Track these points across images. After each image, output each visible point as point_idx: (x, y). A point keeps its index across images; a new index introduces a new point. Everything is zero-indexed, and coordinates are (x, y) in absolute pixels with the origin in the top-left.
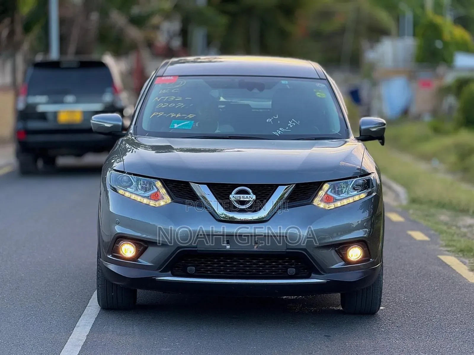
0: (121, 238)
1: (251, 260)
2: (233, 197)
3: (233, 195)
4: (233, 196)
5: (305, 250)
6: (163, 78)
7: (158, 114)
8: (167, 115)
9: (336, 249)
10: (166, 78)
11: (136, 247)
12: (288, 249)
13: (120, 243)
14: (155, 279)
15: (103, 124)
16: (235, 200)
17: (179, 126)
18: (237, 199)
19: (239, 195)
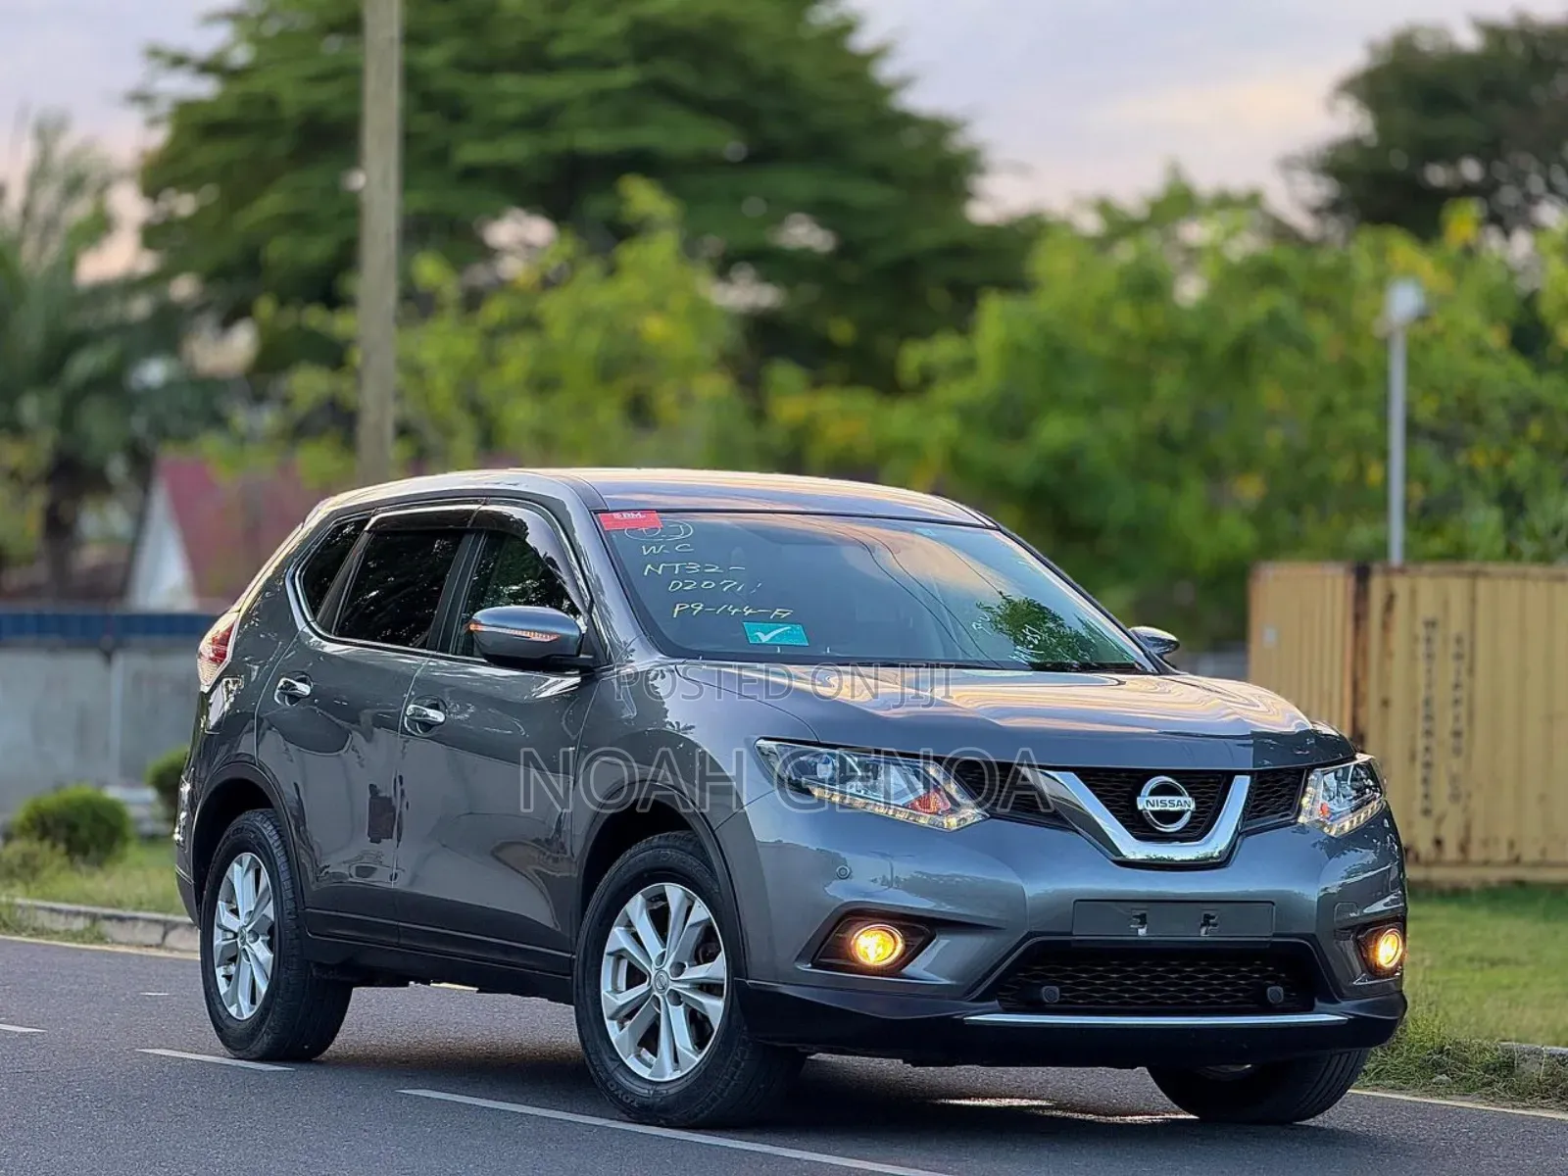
0: (859, 915)
1: (1180, 968)
2: (1146, 803)
3: (1144, 796)
4: (1148, 801)
5: (1311, 938)
6: (617, 515)
7: (688, 606)
8: (716, 611)
9: (1360, 936)
10: (624, 514)
11: (905, 938)
12: (1275, 936)
13: (854, 928)
14: (962, 1021)
15: (520, 633)
16: (1152, 812)
17: (773, 638)
18: (1156, 808)
19: (1160, 798)
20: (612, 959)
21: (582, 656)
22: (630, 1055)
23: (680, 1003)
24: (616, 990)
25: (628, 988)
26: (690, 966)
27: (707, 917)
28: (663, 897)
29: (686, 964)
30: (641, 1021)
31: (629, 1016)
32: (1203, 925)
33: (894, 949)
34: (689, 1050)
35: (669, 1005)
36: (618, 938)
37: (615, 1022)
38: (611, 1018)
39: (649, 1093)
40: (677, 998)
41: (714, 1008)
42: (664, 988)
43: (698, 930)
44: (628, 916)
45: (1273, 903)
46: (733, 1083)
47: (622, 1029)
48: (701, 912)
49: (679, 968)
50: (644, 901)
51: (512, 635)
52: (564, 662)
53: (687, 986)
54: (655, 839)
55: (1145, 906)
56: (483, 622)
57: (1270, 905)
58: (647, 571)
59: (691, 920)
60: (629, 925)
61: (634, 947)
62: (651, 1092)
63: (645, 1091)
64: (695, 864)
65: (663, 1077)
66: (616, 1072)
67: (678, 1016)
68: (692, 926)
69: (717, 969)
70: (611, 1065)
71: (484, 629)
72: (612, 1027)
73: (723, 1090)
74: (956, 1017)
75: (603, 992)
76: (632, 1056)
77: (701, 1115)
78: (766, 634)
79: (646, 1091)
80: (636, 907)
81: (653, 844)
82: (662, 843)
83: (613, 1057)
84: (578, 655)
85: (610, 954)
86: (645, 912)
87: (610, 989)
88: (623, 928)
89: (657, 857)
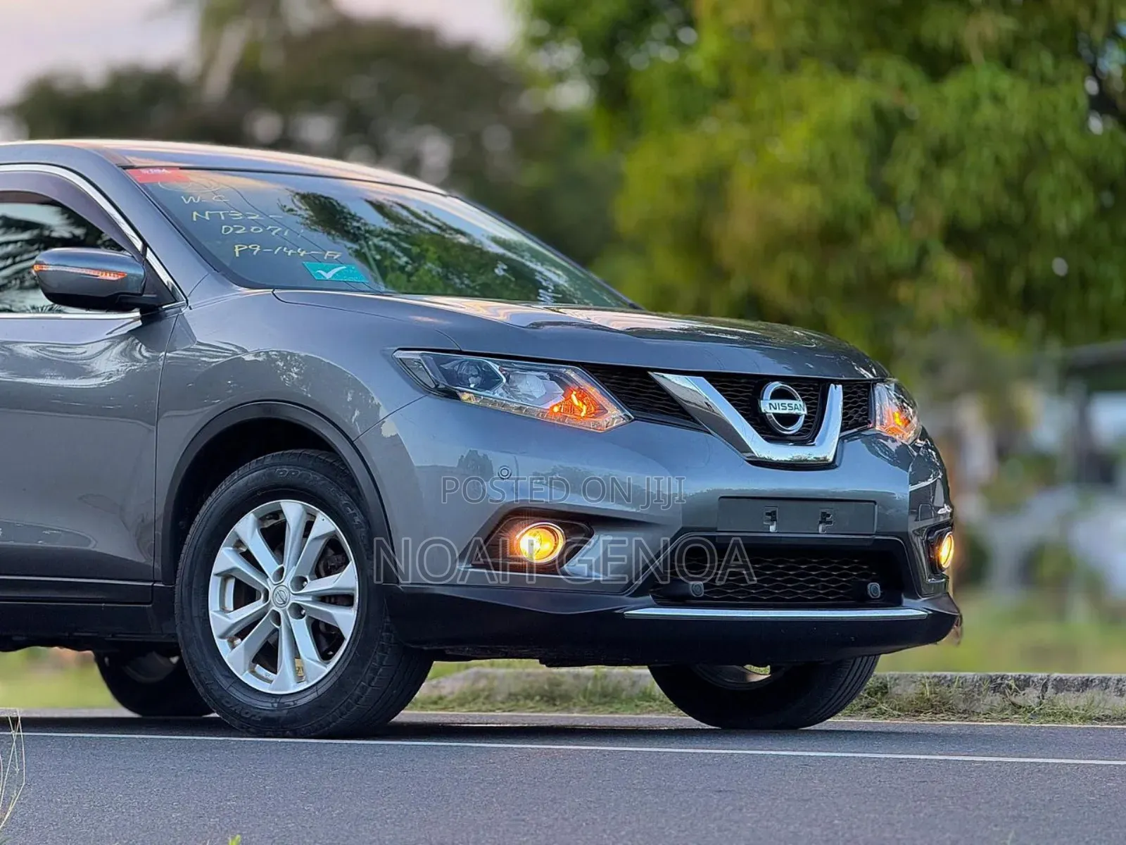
0: (521, 514)
1: (797, 565)
3: (766, 400)
4: (769, 404)
6: (144, 171)
7: (246, 247)
8: (274, 251)
9: (930, 538)
10: (151, 170)
11: (566, 537)
12: (877, 534)
13: (517, 526)
14: (622, 614)
15: (88, 272)
16: (774, 414)
17: (334, 275)
18: (777, 411)
19: (780, 401)
20: (219, 579)
21: (144, 296)
22: (245, 671)
23: (302, 616)
24: (223, 610)
25: (236, 607)
26: (311, 579)
27: (334, 529)
28: (278, 513)
29: (307, 577)
30: (257, 637)
31: (242, 634)
32: (821, 522)
33: (555, 548)
34: (317, 662)
35: (290, 617)
36: (226, 558)
37: (226, 640)
38: (222, 637)
39: (273, 706)
40: (298, 610)
41: (345, 619)
42: (284, 603)
43: (322, 542)
44: (238, 536)
45: (875, 502)
46: (370, 689)
47: (233, 647)
48: (324, 525)
49: (300, 582)
50: (256, 519)
51: (80, 274)
52: (130, 301)
53: (310, 599)
54: (268, 459)
55: (773, 503)
56: (46, 263)
57: (873, 504)
58: (194, 216)
59: (312, 535)
60: (239, 543)
61: (245, 565)
62: (276, 705)
63: (267, 705)
64: (318, 478)
65: (287, 689)
66: (231, 689)
67: (301, 630)
68: (316, 539)
69: (347, 579)
70: (224, 683)
71: (50, 268)
72: (222, 645)
73: (359, 697)
74: (617, 612)
75: (211, 613)
76: (247, 672)
77: (334, 724)
78: (327, 272)
79: (270, 705)
80: (247, 528)
81: (265, 463)
82: (277, 461)
83: (227, 674)
84: (141, 295)
85: (217, 575)
86: (257, 530)
87: (218, 609)
88: (231, 549)
89: (271, 475)
